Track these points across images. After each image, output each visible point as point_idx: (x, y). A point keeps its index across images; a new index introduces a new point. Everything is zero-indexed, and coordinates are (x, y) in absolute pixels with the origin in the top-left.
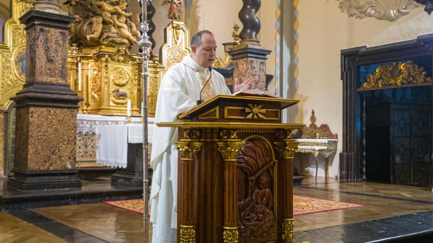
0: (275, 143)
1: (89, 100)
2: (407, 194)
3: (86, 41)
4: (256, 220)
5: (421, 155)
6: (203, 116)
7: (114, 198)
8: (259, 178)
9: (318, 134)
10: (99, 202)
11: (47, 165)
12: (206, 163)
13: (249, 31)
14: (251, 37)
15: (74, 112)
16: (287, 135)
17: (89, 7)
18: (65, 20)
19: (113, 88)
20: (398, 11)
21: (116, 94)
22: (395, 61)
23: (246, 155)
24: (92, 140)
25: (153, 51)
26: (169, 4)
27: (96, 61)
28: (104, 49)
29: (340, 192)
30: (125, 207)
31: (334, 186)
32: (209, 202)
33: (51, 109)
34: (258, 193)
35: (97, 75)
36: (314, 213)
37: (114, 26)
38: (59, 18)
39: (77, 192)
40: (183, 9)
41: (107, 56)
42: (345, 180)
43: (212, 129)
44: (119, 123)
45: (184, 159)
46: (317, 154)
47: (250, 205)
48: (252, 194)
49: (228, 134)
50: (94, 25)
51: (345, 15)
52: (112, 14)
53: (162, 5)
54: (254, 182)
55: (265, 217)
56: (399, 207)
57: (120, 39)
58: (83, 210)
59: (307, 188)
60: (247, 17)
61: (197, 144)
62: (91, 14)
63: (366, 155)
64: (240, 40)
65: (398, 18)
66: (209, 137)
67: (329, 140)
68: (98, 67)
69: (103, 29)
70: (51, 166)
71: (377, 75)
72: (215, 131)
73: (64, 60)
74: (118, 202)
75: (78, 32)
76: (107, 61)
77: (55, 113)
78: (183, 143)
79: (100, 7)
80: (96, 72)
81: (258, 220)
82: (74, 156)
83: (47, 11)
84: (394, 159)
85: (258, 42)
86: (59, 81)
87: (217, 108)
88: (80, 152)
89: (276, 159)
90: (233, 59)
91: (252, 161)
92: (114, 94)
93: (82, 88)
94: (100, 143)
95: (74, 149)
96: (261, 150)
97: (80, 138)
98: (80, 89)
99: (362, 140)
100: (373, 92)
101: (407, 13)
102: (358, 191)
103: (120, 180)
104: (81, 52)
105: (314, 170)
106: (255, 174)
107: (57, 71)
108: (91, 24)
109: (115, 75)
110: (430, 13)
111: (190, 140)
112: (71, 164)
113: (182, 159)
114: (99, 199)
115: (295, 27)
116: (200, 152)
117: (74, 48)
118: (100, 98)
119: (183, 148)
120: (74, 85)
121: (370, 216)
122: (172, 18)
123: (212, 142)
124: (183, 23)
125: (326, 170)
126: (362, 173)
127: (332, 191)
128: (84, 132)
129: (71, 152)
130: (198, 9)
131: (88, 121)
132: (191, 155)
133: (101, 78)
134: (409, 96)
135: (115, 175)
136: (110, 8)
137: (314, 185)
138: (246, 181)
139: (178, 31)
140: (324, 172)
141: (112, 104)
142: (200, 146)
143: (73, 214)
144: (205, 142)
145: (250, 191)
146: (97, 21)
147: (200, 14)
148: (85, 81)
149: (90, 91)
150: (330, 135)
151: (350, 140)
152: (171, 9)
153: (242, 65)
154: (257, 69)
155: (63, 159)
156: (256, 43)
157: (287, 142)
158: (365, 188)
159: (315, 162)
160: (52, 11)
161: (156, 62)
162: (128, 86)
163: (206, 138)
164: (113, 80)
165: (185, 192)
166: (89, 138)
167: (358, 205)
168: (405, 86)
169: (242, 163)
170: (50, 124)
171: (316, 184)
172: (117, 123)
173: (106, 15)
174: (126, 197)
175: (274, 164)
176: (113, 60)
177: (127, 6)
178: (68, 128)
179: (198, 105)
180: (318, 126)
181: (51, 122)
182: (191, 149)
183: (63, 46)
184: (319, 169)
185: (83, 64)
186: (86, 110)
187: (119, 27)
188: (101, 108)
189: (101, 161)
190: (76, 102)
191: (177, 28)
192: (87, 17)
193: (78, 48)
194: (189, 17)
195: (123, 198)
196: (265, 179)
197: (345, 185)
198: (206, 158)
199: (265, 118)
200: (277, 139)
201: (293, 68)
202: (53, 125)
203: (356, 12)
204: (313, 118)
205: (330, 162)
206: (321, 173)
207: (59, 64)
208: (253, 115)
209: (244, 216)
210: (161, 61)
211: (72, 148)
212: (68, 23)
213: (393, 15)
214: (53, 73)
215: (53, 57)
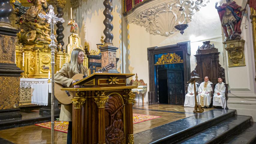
0: (124, 96)
1: (29, 71)
2: (177, 109)
3: (27, 42)
4: (115, 137)
5: (179, 91)
6: (86, 84)
7: (40, 122)
8: (116, 115)
9: (139, 84)
10: (32, 124)
11: (2, 107)
12: (88, 110)
13: (108, 39)
14: (109, 41)
15: (18, 78)
16: (129, 91)
17: (29, 25)
18: (14, 31)
19: (42, 65)
20: (169, 32)
21: (43, 68)
22: (169, 53)
23: (109, 103)
24: (30, 91)
25: (63, 47)
26: (71, 26)
27: (33, 52)
28: (37, 46)
29: (149, 110)
30: (46, 127)
31: (146, 107)
32: (90, 130)
33: (4, 77)
34: (115, 122)
35: (33, 59)
36: (140, 122)
37: (42, 35)
38: (11, 31)
39: (19, 120)
40: (78, 28)
41: (38, 49)
42: (151, 104)
43: (91, 91)
44: (45, 82)
45: (76, 108)
46: (139, 93)
47: (112, 129)
48: (113, 123)
49: (100, 93)
50: (32, 34)
51: (148, 33)
52: (42, 29)
53: (67, 26)
54: (114, 117)
55: (119, 135)
56: (175, 116)
57: (45, 41)
58: (22, 130)
59: (135, 109)
60: (107, 33)
61: (83, 100)
62: (30, 29)
63: (159, 92)
64: (104, 43)
65: (169, 35)
66: (90, 95)
67: (144, 86)
68: (34, 54)
69: (36, 36)
70: (4, 107)
71: (162, 59)
72: (93, 92)
73: (14, 52)
74: (42, 124)
75: (23, 37)
76: (38, 52)
77: (7, 79)
78: (75, 99)
79: (35, 26)
80: (32, 57)
81: (116, 137)
82: (18, 101)
83: (4, 26)
84: (169, 93)
85: (113, 44)
86: (10, 63)
87: (94, 80)
88: (23, 98)
89: (124, 104)
90: (101, 52)
91: (112, 106)
92: (42, 68)
93: (25, 65)
94: (34, 93)
95: (18, 97)
96: (117, 100)
97: (23, 91)
98: (23, 66)
99: (157, 86)
100: (160, 65)
101: (173, 34)
102: (157, 109)
103: (44, 112)
104: (25, 47)
105: (138, 99)
106: (114, 112)
107: (9, 57)
108: (30, 34)
109: (43, 59)
110: (182, 34)
111: (79, 98)
112: (16, 105)
113: (75, 108)
114: (32, 123)
115: (128, 37)
116: (85, 103)
117: (21, 45)
118: (35, 70)
119: (75, 102)
120: (20, 64)
121: (164, 122)
122: (72, 32)
123: (91, 98)
124: (77, 35)
125: (143, 100)
126: (157, 100)
127: (145, 109)
128: (25, 87)
129: (16, 99)
130: (84, 29)
131: (27, 82)
132: (79, 106)
133: (35, 60)
134: (174, 67)
135: (42, 109)
136: (41, 27)
137: (138, 107)
138: (110, 117)
139: (75, 38)
140: (142, 100)
141: (41, 73)
142: (85, 100)
143: (15, 133)
144: (88, 98)
145: (112, 122)
146: (33, 33)
147: (86, 31)
148: (26, 62)
149: (29, 66)
150: (144, 84)
151: (152, 85)
152: (72, 28)
153: (106, 54)
154: (112, 56)
155: (11, 103)
156: (111, 44)
157: (130, 95)
158: (159, 107)
159: (138, 96)
160: (7, 27)
161: (65, 52)
162: (50, 64)
163: (88, 96)
164: (42, 61)
165: (77, 126)
166: (28, 90)
167: (158, 117)
168: (173, 63)
169: (107, 107)
170: (4, 85)
171: (139, 106)
172: (43, 82)
173: (38, 30)
174: (47, 121)
175: (124, 106)
176: (42, 51)
177: (49, 26)
178: (15, 87)
179: (84, 78)
180: (139, 80)
181: (5, 84)
182: (80, 102)
183: (13, 44)
184: (140, 99)
185: (25, 53)
186: (27, 76)
187: (45, 36)
188: (35, 75)
189: (34, 102)
190: (20, 73)
191: (74, 37)
192: (28, 30)
193: (22, 45)
194: (81, 32)
195: (46, 121)
196: (119, 115)
197: (150, 106)
198: (88, 107)
199: (119, 83)
200: (124, 94)
201: (127, 55)
202: (6, 85)
203: (153, 32)
204: (137, 77)
205: (144, 96)
206: (141, 101)
207: (10, 54)
208: (113, 83)
209: (109, 136)
210: (67, 52)
211: (17, 97)
212: (16, 33)
213: (167, 34)
214: (7, 58)
215: (7, 50)
